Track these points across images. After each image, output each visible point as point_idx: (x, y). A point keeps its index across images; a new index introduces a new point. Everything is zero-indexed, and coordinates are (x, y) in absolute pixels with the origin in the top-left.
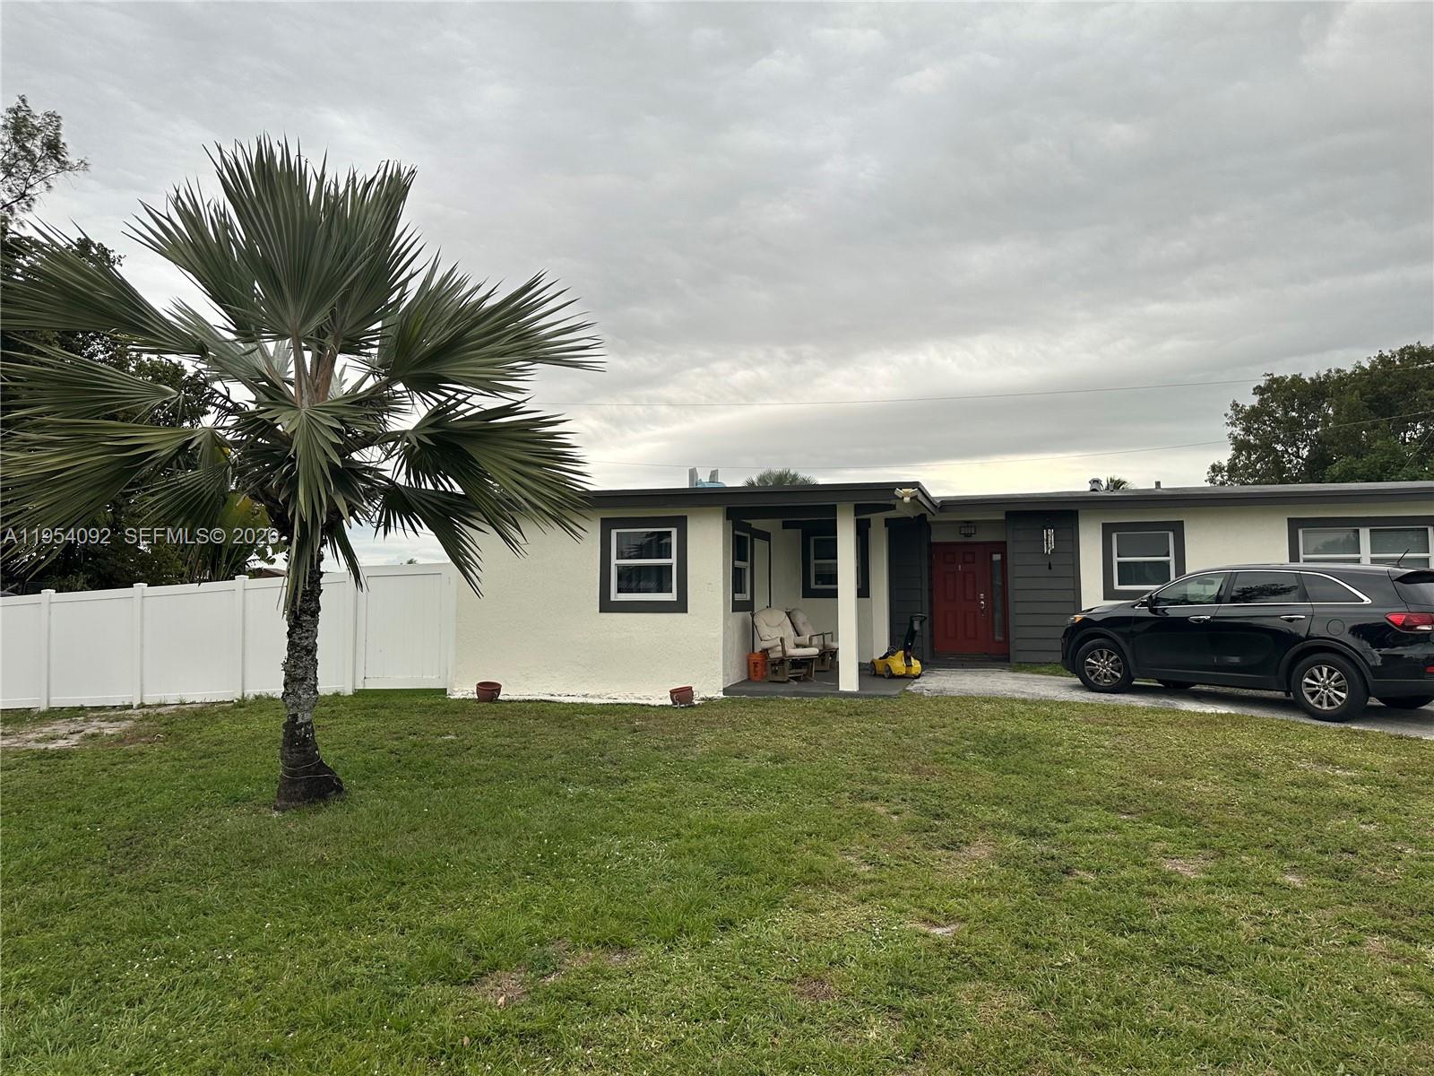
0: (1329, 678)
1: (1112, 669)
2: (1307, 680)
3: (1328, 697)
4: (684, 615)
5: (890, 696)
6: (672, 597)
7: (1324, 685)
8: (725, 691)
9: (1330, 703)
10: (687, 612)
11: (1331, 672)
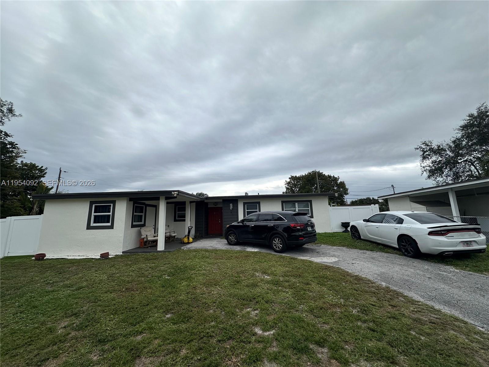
0: (278, 241)
1: (235, 239)
2: (274, 242)
3: (278, 246)
4: (112, 230)
5: (170, 251)
6: (109, 224)
7: (277, 243)
8: (123, 252)
9: (279, 248)
10: (113, 229)
11: (279, 240)
